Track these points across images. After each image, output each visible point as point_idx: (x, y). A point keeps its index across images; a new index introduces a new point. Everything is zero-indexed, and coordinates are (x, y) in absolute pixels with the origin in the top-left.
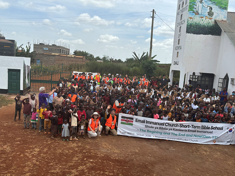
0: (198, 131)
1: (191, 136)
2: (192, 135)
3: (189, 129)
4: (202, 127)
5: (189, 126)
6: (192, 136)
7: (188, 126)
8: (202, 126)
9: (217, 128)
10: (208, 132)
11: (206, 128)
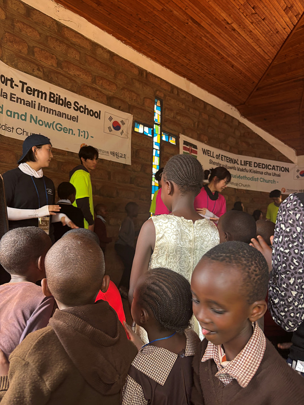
0: (41, 108)
1: (23, 117)
2: (25, 116)
3: (13, 91)
4: (50, 97)
5: (12, 81)
6: (25, 120)
7: (9, 82)
8: (51, 93)
9: (87, 109)
10: (67, 116)
11: (61, 102)
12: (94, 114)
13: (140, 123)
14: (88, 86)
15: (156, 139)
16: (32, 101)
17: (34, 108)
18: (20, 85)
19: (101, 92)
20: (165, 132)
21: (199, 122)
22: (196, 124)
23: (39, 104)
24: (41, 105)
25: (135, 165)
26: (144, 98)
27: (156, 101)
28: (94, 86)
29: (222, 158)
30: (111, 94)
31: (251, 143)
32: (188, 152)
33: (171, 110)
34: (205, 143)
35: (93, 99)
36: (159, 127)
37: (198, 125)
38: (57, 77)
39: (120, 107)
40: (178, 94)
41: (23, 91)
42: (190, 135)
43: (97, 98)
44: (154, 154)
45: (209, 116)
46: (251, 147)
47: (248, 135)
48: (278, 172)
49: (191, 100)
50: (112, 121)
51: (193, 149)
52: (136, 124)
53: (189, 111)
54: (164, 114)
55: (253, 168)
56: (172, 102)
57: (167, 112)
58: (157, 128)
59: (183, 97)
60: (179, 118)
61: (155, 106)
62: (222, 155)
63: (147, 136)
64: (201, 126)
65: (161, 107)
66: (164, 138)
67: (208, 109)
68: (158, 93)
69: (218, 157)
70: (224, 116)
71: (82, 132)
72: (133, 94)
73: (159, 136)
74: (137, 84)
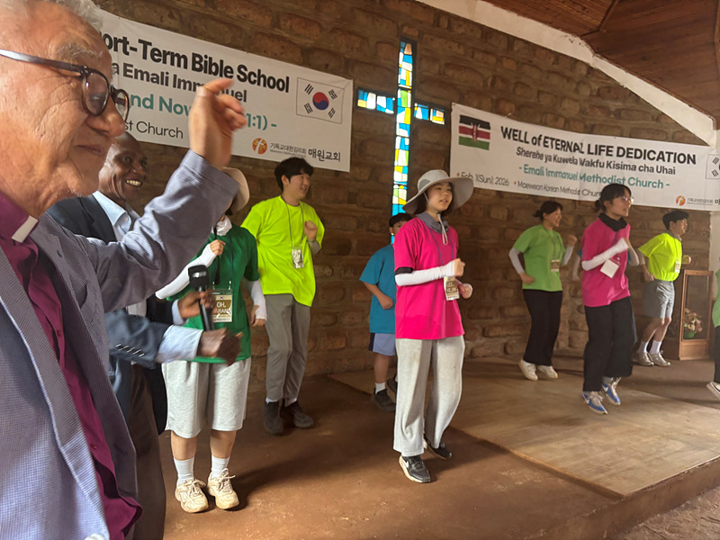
0: (178, 83)
2: (151, 101)
3: (128, 59)
4: (194, 62)
6: (151, 107)
7: (120, 45)
9: (264, 76)
11: (214, 69)
12: (276, 84)
13: (368, 91)
14: (263, 34)
15: (403, 118)
16: (162, 73)
17: (167, 85)
18: (140, 47)
19: (290, 42)
20: (420, 102)
21: (494, 77)
22: (490, 80)
23: (175, 76)
24: (178, 78)
25: (357, 170)
26: (378, 43)
27: (403, 44)
28: (277, 31)
29: (545, 142)
30: (310, 43)
31: (613, 109)
32: (471, 137)
33: (435, 60)
34: (509, 117)
35: (275, 56)
36: (409, 94)
37: (493, 84)
38: (205, 26)
39: (327, 66)
40: (450, 27)
41: (145, 57)
42: (475, 103)
43: (282, 53)
44: (397, 146)
45: (517, 63)
46: (612, 116)
47: (609, 92)
48: (669, 165)
49: (479, 36)
50: (313, 93)
51: (480, 129)
52: (361, 92)
53: (472, 57)
54: (419, 69)
55: (614, 159)
56: (437, 44)
57: (424, 65)
58: (405, 98)
59: (461, 31)
60: (450, 73)
61: (401, 55)
62: (546, 137)
63: (385, 113)
64: (499, 84)
65: (414, 55)
66: (419, 115)
67: (516, 49)
68: (405, 29)
69: (536, 141)
70: (552, 59)
71: (254, 118)
72: (353, 38)
73: (408, 111)
74: (362, 19)
